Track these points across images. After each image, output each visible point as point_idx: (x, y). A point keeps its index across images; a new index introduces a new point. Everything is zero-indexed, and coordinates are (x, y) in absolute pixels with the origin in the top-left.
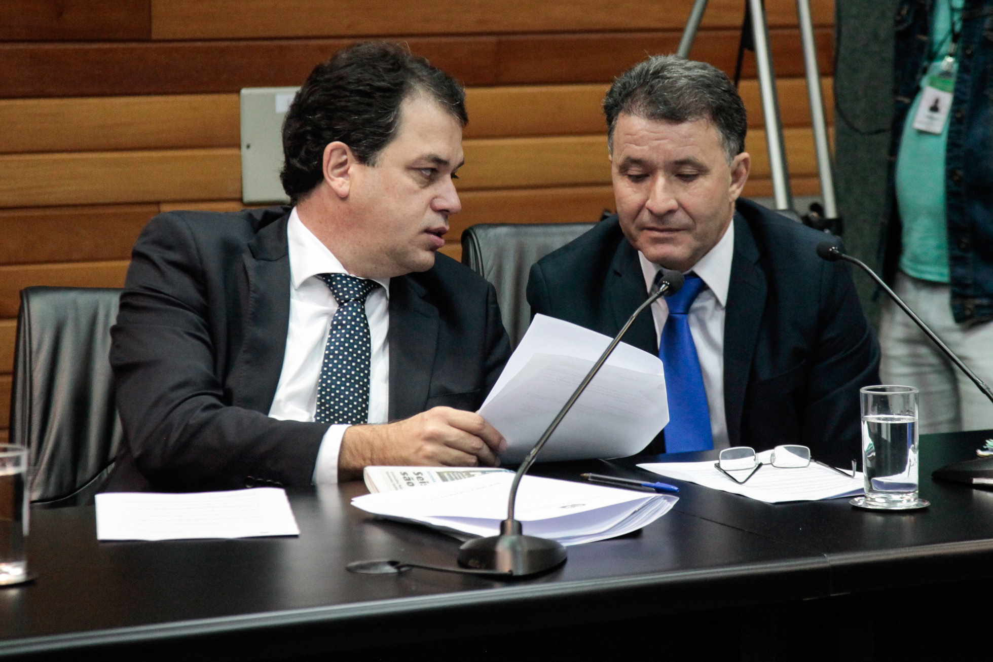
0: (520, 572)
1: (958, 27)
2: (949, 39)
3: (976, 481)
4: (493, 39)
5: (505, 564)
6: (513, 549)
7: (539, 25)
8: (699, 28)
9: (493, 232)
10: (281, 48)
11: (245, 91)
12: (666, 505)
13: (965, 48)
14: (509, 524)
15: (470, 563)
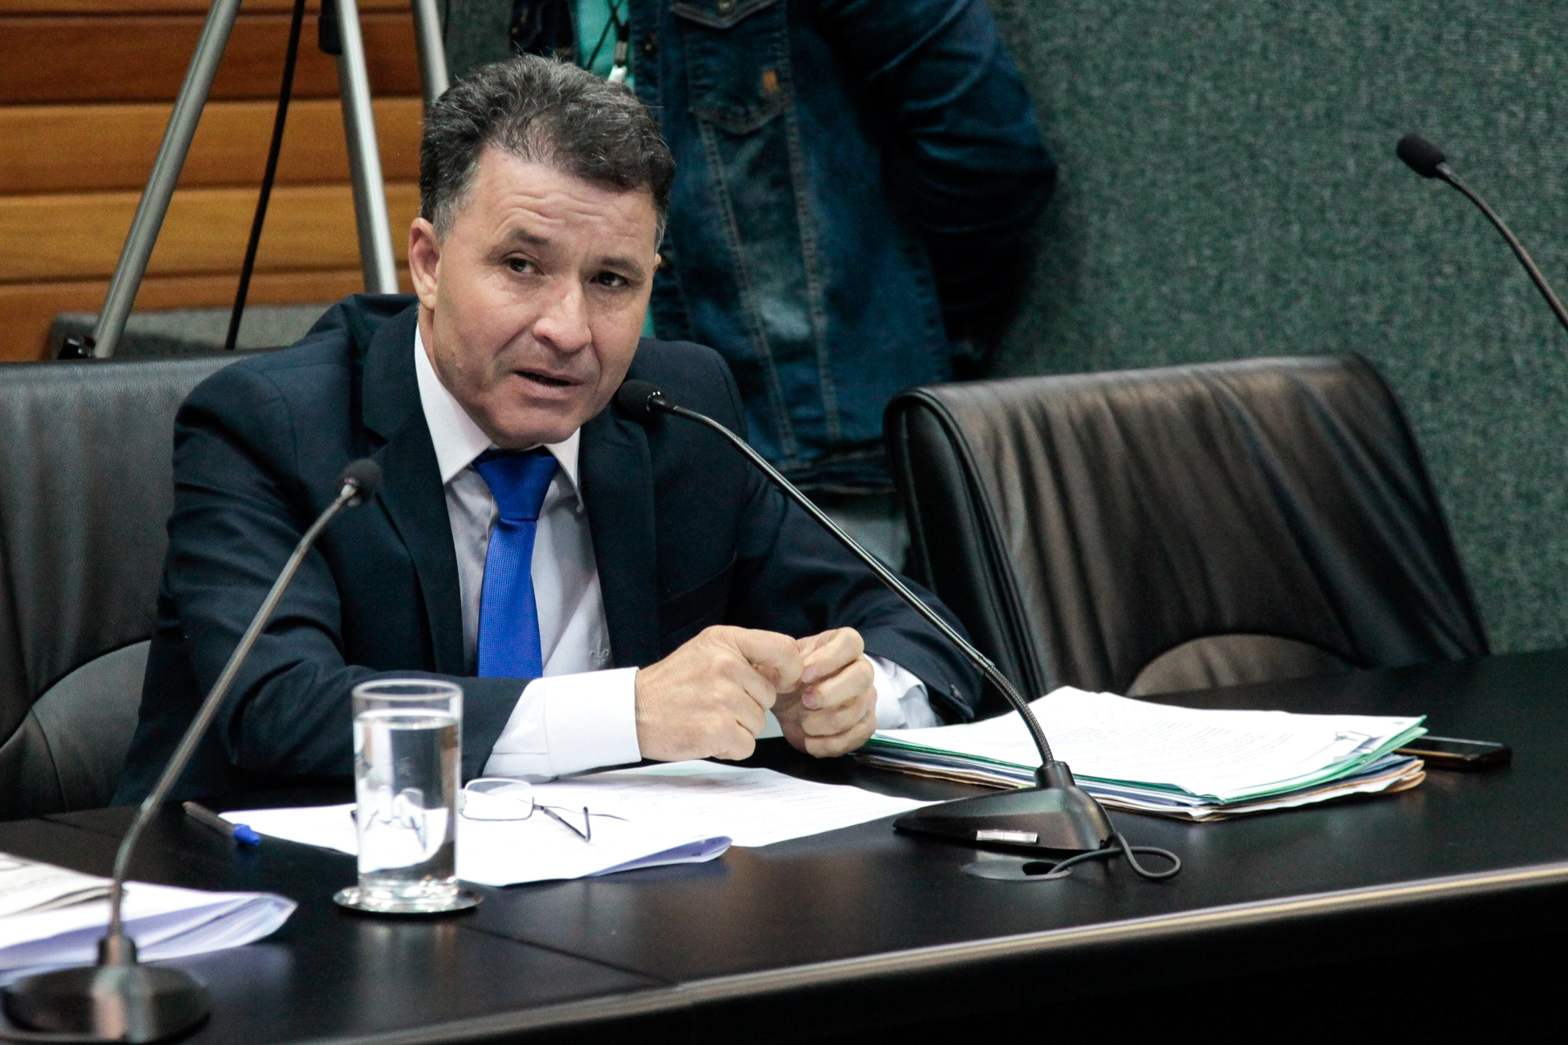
0: (140, 1033)
3: (982, 835)
5: (112, 1019)
6: (124, 988)
12: (273, 912)
13: (640, 44)
14: (115, 944)
15: (41, 1019)
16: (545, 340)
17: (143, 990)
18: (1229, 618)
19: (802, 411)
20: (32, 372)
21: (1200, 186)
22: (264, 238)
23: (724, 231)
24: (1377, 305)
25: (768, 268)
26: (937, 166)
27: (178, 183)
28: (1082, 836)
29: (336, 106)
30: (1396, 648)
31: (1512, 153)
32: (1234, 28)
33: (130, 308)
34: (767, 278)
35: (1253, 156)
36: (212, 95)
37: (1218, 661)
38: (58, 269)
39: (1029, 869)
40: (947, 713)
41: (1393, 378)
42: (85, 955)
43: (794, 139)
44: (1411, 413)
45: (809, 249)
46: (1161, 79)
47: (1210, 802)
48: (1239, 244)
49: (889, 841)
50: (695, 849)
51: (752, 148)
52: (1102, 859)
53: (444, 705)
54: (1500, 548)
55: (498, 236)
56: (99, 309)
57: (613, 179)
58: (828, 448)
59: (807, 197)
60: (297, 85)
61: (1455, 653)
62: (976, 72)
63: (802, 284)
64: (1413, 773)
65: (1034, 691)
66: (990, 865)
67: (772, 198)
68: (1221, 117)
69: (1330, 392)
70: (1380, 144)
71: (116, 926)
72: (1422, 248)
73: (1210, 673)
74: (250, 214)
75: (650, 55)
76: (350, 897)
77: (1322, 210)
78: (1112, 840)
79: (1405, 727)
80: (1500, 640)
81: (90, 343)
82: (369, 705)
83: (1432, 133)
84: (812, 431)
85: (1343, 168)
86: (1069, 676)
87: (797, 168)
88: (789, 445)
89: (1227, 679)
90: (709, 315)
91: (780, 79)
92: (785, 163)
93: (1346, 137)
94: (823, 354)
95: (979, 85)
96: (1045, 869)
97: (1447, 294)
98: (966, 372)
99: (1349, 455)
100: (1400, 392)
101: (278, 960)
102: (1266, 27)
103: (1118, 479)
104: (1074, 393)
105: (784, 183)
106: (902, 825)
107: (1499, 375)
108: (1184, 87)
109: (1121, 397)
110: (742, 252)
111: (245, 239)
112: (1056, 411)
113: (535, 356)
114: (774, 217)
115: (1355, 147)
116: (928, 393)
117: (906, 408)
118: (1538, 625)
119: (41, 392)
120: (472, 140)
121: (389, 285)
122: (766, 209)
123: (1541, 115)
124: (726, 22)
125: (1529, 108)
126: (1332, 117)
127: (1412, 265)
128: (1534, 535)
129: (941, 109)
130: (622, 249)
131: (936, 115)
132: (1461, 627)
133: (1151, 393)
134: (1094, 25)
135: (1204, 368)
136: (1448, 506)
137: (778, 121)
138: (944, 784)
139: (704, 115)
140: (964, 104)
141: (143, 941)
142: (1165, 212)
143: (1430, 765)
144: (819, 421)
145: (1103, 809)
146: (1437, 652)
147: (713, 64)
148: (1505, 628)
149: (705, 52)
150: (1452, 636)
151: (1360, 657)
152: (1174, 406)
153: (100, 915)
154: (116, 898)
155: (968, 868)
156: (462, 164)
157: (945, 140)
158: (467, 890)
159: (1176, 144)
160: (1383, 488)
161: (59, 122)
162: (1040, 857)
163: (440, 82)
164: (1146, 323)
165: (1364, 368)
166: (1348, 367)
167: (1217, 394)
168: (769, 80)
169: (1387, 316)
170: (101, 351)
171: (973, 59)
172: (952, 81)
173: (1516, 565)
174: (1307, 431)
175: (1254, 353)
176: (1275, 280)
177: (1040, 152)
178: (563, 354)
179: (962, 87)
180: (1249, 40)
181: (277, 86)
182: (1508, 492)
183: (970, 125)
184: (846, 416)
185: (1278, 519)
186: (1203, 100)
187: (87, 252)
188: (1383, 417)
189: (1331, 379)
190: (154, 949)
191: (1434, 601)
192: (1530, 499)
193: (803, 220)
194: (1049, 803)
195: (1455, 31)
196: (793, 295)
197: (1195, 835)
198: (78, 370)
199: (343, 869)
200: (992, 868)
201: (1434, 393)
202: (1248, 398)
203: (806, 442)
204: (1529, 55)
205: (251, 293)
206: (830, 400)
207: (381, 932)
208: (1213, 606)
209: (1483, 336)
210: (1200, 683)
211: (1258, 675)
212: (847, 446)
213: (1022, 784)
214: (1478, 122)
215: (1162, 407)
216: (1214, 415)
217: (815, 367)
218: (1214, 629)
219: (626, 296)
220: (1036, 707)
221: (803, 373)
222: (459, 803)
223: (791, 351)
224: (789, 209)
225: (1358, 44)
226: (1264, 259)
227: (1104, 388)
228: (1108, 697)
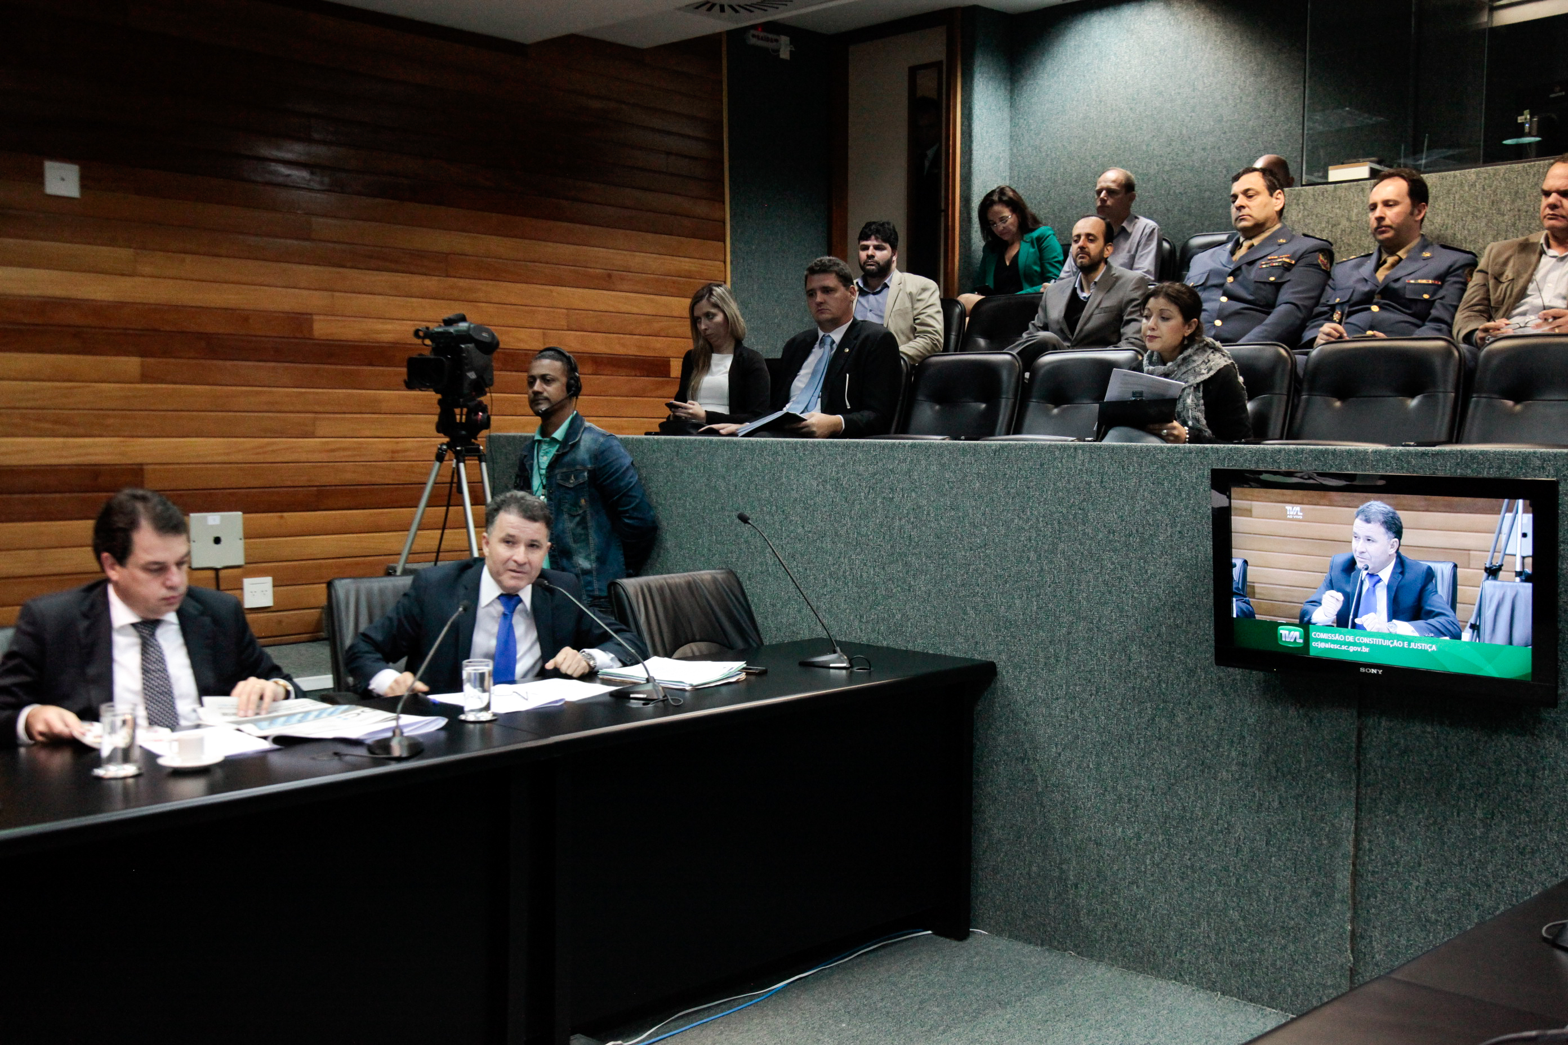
0: (405, 755)
1: (544, 482)
2: (541, 487)
3: (632, 696)
4: (315, 488)
5: (397, 751)
6: (400, 743)
7: (337, 482)
8: (435, 483)
9: (344, 581)
10: (210, 494)
11: (192, 515)
12: (441, 722)
13: (548, 491)
14: (398, 732)
15: (377, 751)
16: (515, 562)
17: (405, 743)
18: (698, 637)
19: (589, 588)
20: (380, 579)
21: (690, 526)
22: (444, 542)
23: (569, 540)
24: (734, 555)
25: (581, 550)
26: (628, 524)
27: (419, 529)
28: (658, 695)
29: (461, 508)
30: (740, 644)
31: (767, 518)
32: (698, 486)
33: (406, 562)
34: (580, 553)
35: (703, 519)
36: (428, 505)
37: (695, 649)
38: (388, 552)
39: (644, 704)
40: (625, 665)
41: (739, 576)
42: (389, 734)
43: (589, 517)
44: (744, 585)
45: (592, 546)
46: (680, 499)
47: (691, 685)
48: (700, 541)
49: (608, 698)
50: (557, 702)
51: (578, 519)
52: (663, 701)
53: (487, 665)
54: (766, 618)
55: (502, 535)
56: (397, 562)
57: (533, 518)
58: (595, 598)
59: (592, 532)
60: (452, 502)
61: (754, 645)
62: (638, 501)
63: (589, 555)
64: (743, 676)
65: (646, 658)
66: (634, 703)
67: (583, 532)
68: (695, 508)
69: (722, 579)
70: (734, 514)
71: (398, 727)
72: (746, 542)
73: (693, 652)
74: (439, 536)
75: (551, 493)
76: (462, 717)
77: (721, 532)
78: (665, 696)
79: (741, 664)
80: (766, 642)
81: (395, 571)
82: (467, 666)
83: (747, 513)
84: (591, 594)
85: (726, 522)
86: (656, 653)
87: (589, 524)
88: (584, 597)
89: (697, 653)
90: (565, 562)
91: (585, 501)
92: (586, 523)
93: (727, 513)
94: (594, 573)
95: (639, 503)
96: (648, 704)
97: (753, 553)
98: (629, 576)
99: (727, 594)
100: (741, 579)
101: (443, 735)
102: (706, 485)
103: (669, 602)
104: (657, 580)
105: (586, 528)
106: (611, 694)
107: (765, 574)
108: (685, 501)
109: (669, 581)
110: (574, 546)
111: (437, 543)
112: (653, 585)
113: (512, 565)
114: (583, 537)
115: (729, 516)
116: (619, 581)
117: (613, 585)
118: (776, 637)
119: (382, 584)
120: (497, 510)
121: (476, 554)
122: (581, 535)
123: (774, 508)
124: (571, 486)
125: (771, 506)
126: (723, 509)
127: (743, 546)
128: (775, 615)
129: (628, 510)
130: (536, 537)
131: (626, 511)
132: (757, 639)
133: (677, 580)
134: (662, 484)
135: (691, 573)
136: (753, 608)
137: (585, 512)
138: (622, 683)
139: (565, 510)
140: (634, 509)
141: (405, 730)
142: (681, 533)
143: (747, 674)
144: (593, 591)
145: (663, 688)
146: (750, 645)
147: (568, 496)
148: (768, 638)
149: (566, 493)
150: (754, 641)
151: (731, 647)
152: (683, 584)
153: (393, 724)
154: (397, 719)
155: (628, 704)
156: (493, 517)
157: (629, 518)
158: (495, 715)
159: (684, 516)
160: (737, 603)
161: (387, 513)
162: (647, 701)
163: (489, 499)
164: (677, 562)
165: (731, 573)
166: (728, 573)
167: (694, 581)
168: (583, 501)
169: (738, 559)
170: (399, 573)
171: (635, 497)
172: (631, 503)
173: (771, 623)
174: (717, 589)
175: (704, 569)
176: (709, 550)
177: (654, 522)
178: (520, 565)
179: (633, 505)
180: (701, 489)
181: (446, 503)
182: (768, 603)
183: (635, 514)
184: (600, 590)
185: (708, 609)
186: (690, 503)
187: (394, 547)
188: (736, 584)
189: (722, 576)
190: (408, 732)
191: (749, 631)
192: (774, 605)
193: (590, 538)
194: (649, 687)
195: (752, 487)
196: (587, 557)
197: (687, 694)
198: (392, 578)
199: (460, 710)
200: (634, 704)
201: (749, 579)
202: (702, 581)
203: (589, 596)
204: (771, 493)
205: (440, 558)
206: (596, 585)
207: (471, 726)
208: (694, 635)
209: (761, 564)
210: (690, 655)
211: (705, 652)
212: (600, 597)
213: (642, 682)
214: (759, 509)
215: (680, 584)
216: (693, 585)
217: (592, 576)
218: (694, 641)
219: (538, 551)
220: (646, 662)
221: (589, 578)
222: (492, 692)
223: (586, 572)
224: (587, 535)
225: (729, 490)
226: (706, 545)
227: (665, 579)
228: (666, 659)
